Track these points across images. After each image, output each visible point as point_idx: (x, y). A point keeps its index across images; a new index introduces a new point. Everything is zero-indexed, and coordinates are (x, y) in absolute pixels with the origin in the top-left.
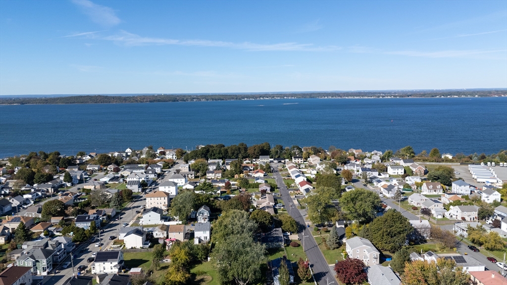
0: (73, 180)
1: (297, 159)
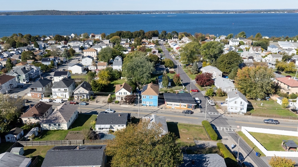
0: (40, 47)
1: (175, 39)
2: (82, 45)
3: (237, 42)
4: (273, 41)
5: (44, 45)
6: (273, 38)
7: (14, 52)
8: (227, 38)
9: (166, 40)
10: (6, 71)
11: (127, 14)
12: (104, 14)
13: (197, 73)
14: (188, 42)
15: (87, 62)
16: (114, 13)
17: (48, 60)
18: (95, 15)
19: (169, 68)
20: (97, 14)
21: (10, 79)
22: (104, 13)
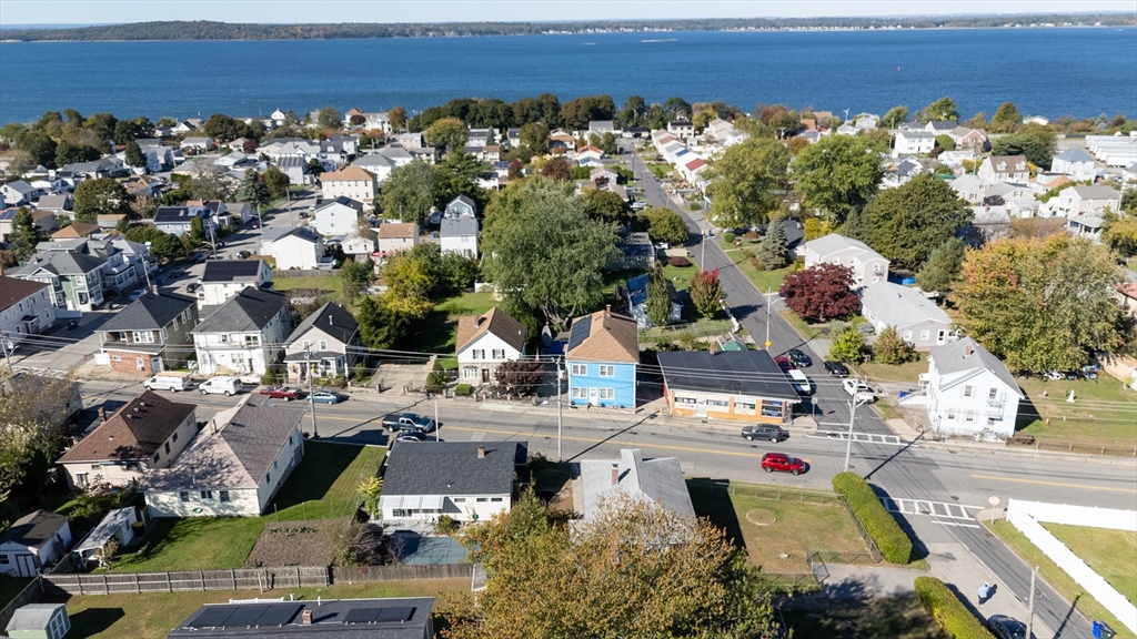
0: (148, 161)
1: (679, 128)
2: (314, 156)
3: (925, 140)
4: (1064, 136)
5: (167, 156)
6: (1067, 124)
7: (46, 185)
8: (882, 125)
9: (645, 134)
10: (11, 260)
11: (487, 33)
12: (398, 34)
13: (783, 266)
14: (731, 141)
15: (337, 223)
16: (438, 30)
17: (182, 214)
18: (361, 39)
19: (665, 246)
20: (372, 34)
21: (24, 296)
22: (396, 31)
